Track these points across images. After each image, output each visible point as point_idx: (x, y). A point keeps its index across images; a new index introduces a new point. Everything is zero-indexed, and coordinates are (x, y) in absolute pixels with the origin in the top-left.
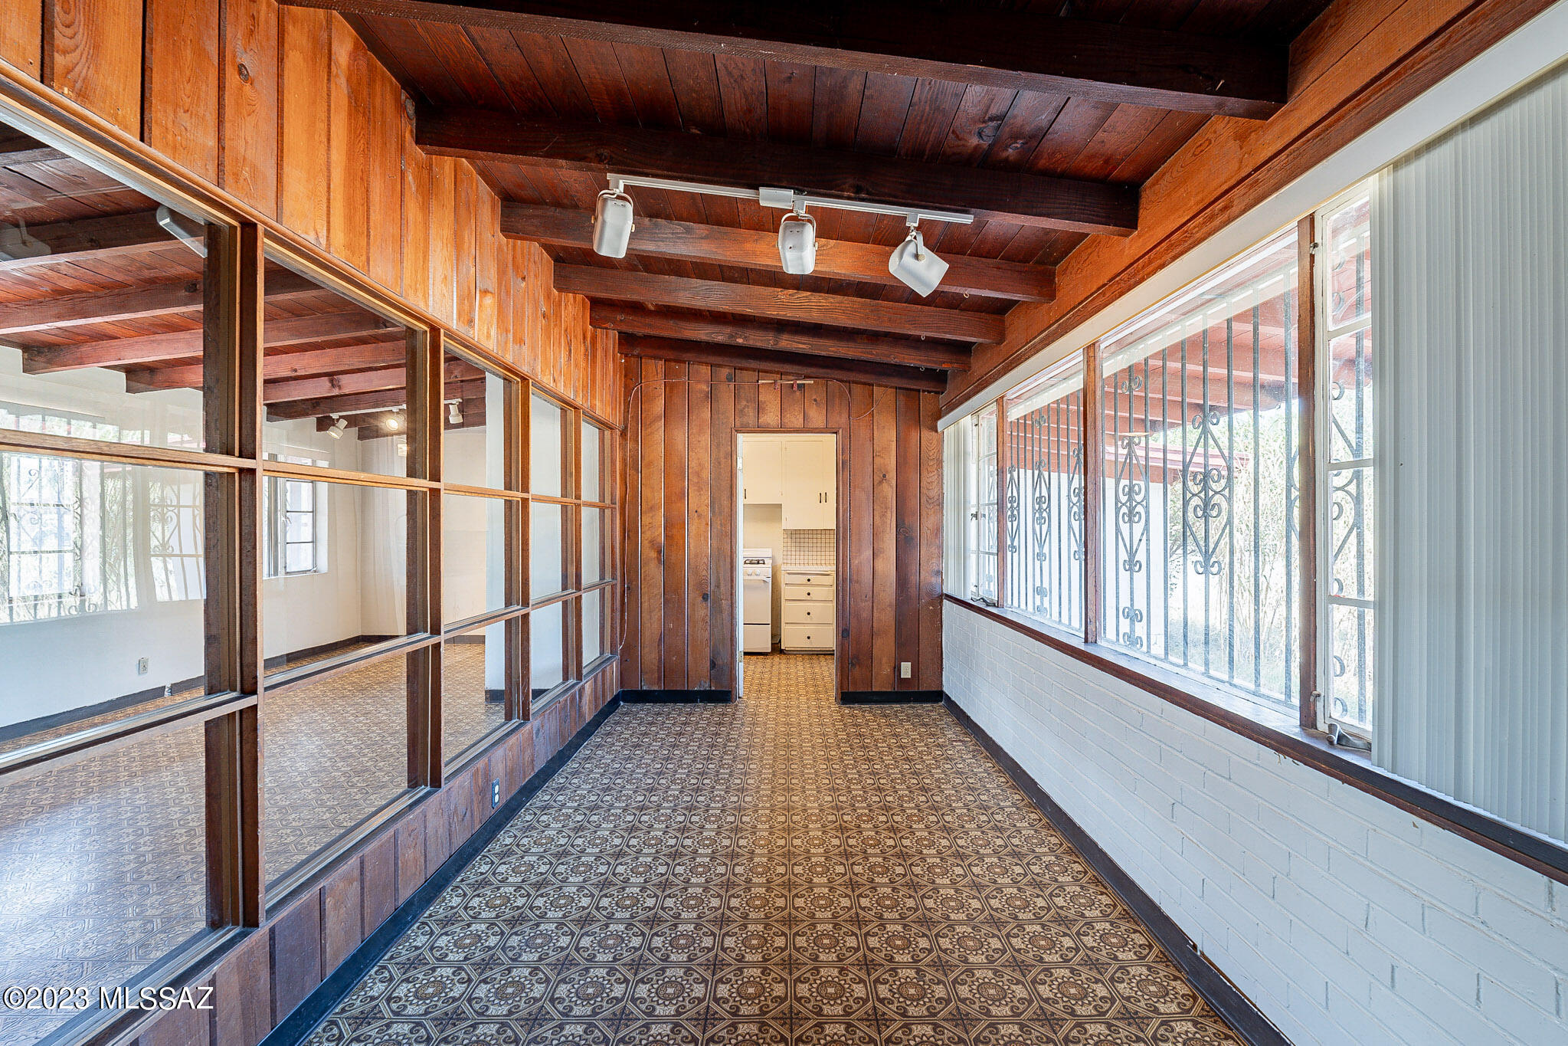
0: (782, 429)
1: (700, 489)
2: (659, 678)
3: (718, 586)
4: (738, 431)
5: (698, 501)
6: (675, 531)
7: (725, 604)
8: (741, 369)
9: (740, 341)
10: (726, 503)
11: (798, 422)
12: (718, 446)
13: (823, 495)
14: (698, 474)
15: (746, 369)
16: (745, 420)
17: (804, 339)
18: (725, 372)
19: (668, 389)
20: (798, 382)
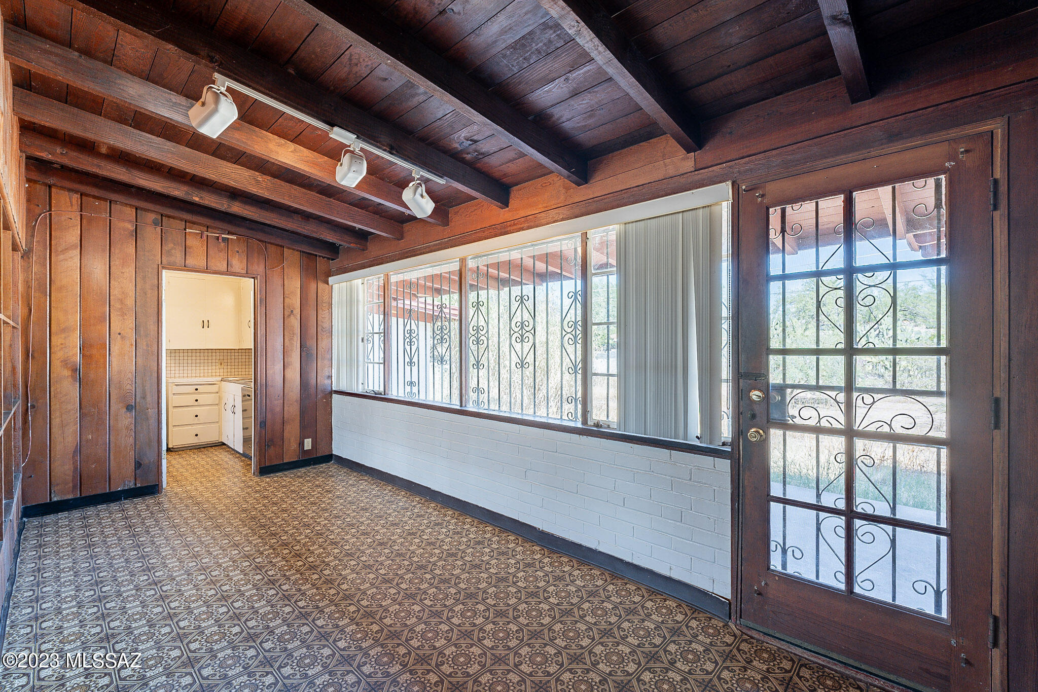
0: (207, 270)
1: (123, 314)
2: (74, 487)
3: (144, 398)
4: (164, 268)
5: (123, 325)
6: (94, 352)
7: (152, 412)
8: (169, 217)
9: (197, 199)
10: (152, 327)
11: (223, 267)
12: (144, 278)
13: (206, 322)
14: (121, 301)
15: (174, 218)
16: (172, 259)
17: (253, 209)
18: (152, 217)
19: (84, 221)
20: (223, 236)
